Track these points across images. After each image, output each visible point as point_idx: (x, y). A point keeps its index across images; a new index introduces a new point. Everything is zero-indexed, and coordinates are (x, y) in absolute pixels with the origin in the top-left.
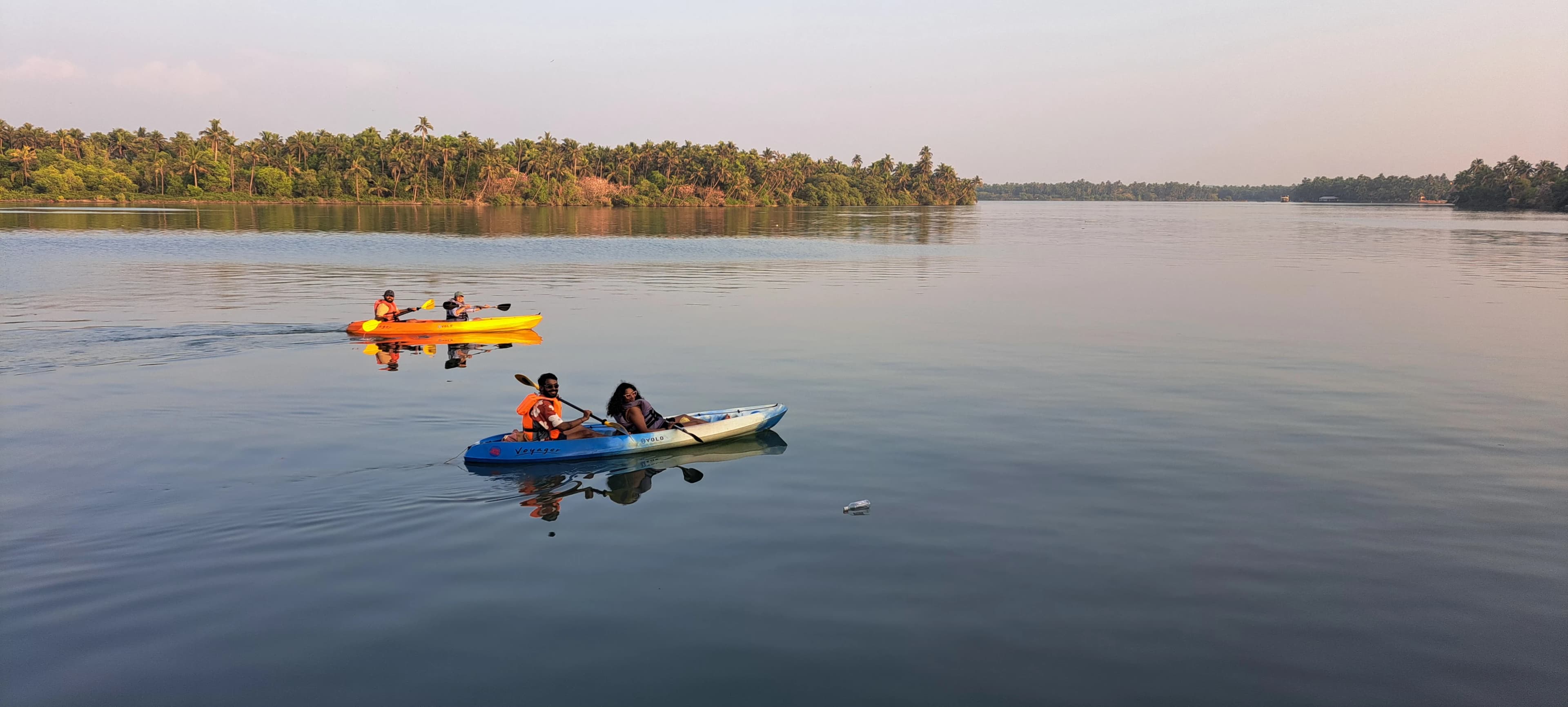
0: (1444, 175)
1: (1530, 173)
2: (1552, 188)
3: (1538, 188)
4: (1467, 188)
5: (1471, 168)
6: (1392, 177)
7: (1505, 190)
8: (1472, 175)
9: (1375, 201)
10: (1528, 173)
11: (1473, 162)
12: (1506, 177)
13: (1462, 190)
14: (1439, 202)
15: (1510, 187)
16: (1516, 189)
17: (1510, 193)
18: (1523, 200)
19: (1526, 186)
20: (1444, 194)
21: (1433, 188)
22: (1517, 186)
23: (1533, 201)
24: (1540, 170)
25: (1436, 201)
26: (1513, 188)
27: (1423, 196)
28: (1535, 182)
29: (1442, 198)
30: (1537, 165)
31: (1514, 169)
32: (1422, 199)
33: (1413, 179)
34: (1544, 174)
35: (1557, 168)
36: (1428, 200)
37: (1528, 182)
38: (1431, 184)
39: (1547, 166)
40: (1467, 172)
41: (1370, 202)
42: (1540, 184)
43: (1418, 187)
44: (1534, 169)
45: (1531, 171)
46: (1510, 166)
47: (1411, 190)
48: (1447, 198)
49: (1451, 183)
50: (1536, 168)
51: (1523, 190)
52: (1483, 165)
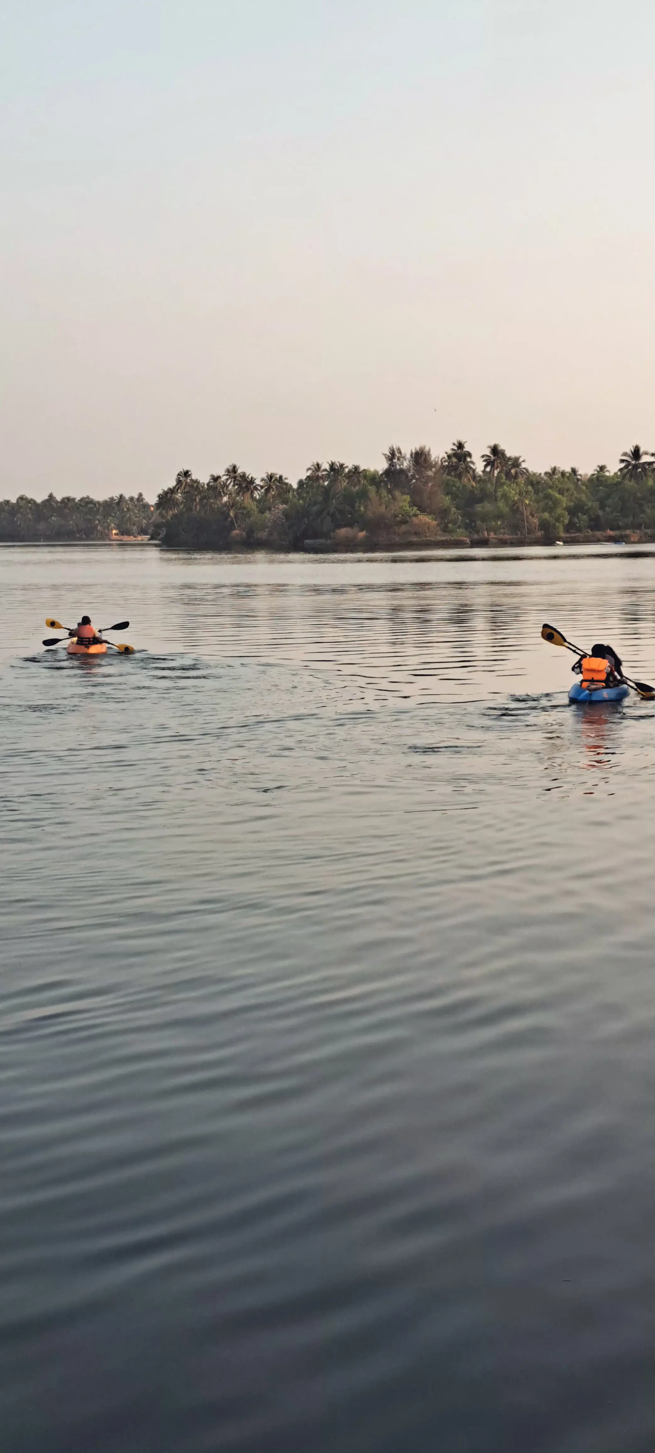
0: (141, 495)
1: (255, 492)
2: (286, 514)
3: (267, 514)
4: (175, 516)
5: (177, 485)
6: (68, 499)
7: (226, 519)
8: (179, 496)
9: (48, 538)
10: (252, 492)
11: (178, 475)
12: (225, 499)
13: (169, 518)
14: (139, 538)
15: (232, 514)
16: (240, 516)
17: (232, 523)
18: (250, 532)
19: (252, 512)
20: (144, 525)
21: (128, 516)
22: (241, 511)
23: (263, 535)
24: (266, 487)
25: (135, 537)
26: (236, 516)
27: (115, 529)
28: (263, 506)
29: (143, 532)
30: (263, 480)
31: (234, 486)
32: (115, 534)
33: (98, 503)
34: (273, 493)
35: (286, 484)
36: (122, 535)
37: (253, 506)
38: (125, 509)
39: (274, 480)
40: (172, 491)
41: (40, 541)
42: (270, 509)
43: (106, 515)
44: (258, 485)
45: (256, 488)
46: (229, 482)
47: (98, 520)
48: (150, 531)
49: (152, 509)
50: (261, 484)
51: (250, 517)
52: (192, 480)
